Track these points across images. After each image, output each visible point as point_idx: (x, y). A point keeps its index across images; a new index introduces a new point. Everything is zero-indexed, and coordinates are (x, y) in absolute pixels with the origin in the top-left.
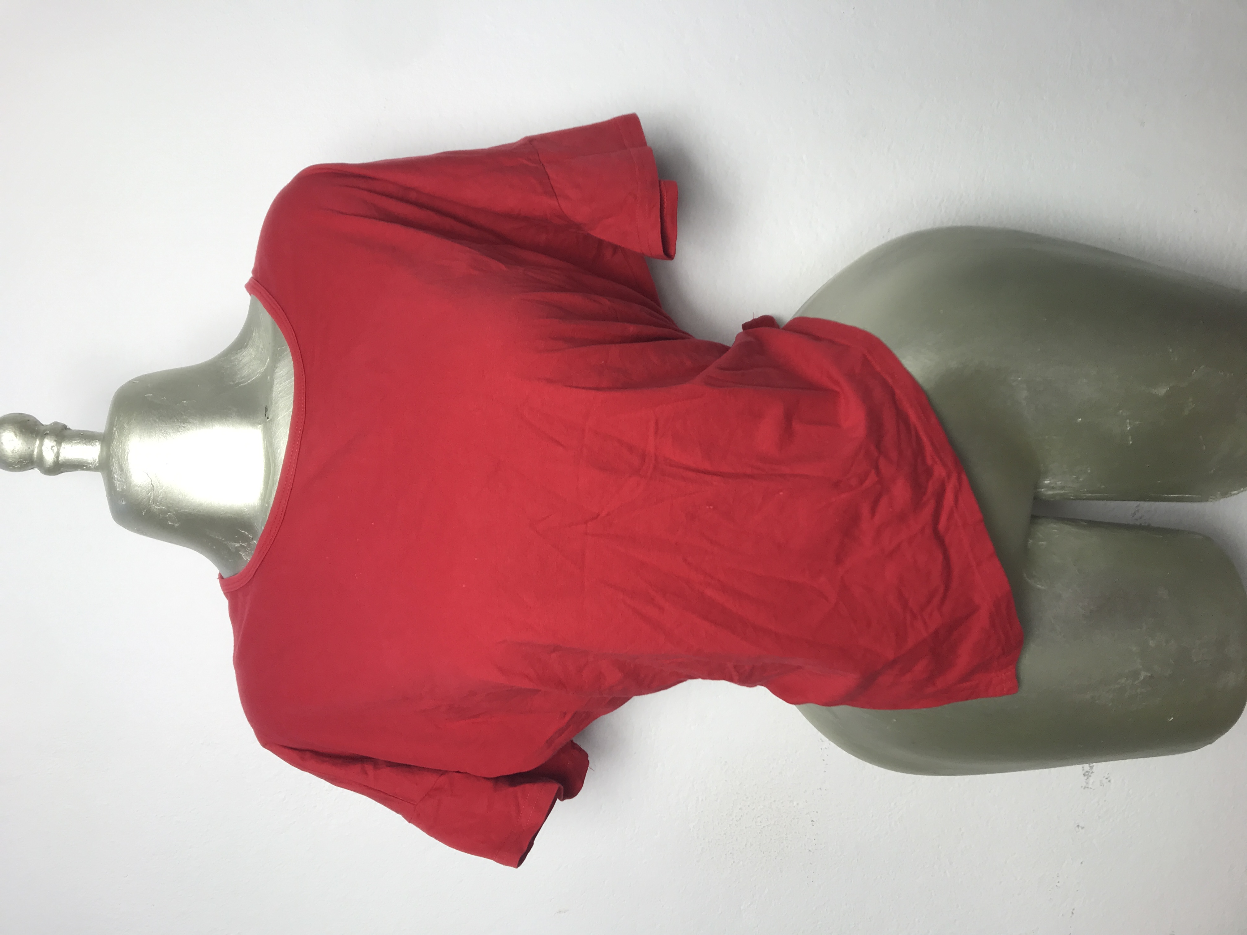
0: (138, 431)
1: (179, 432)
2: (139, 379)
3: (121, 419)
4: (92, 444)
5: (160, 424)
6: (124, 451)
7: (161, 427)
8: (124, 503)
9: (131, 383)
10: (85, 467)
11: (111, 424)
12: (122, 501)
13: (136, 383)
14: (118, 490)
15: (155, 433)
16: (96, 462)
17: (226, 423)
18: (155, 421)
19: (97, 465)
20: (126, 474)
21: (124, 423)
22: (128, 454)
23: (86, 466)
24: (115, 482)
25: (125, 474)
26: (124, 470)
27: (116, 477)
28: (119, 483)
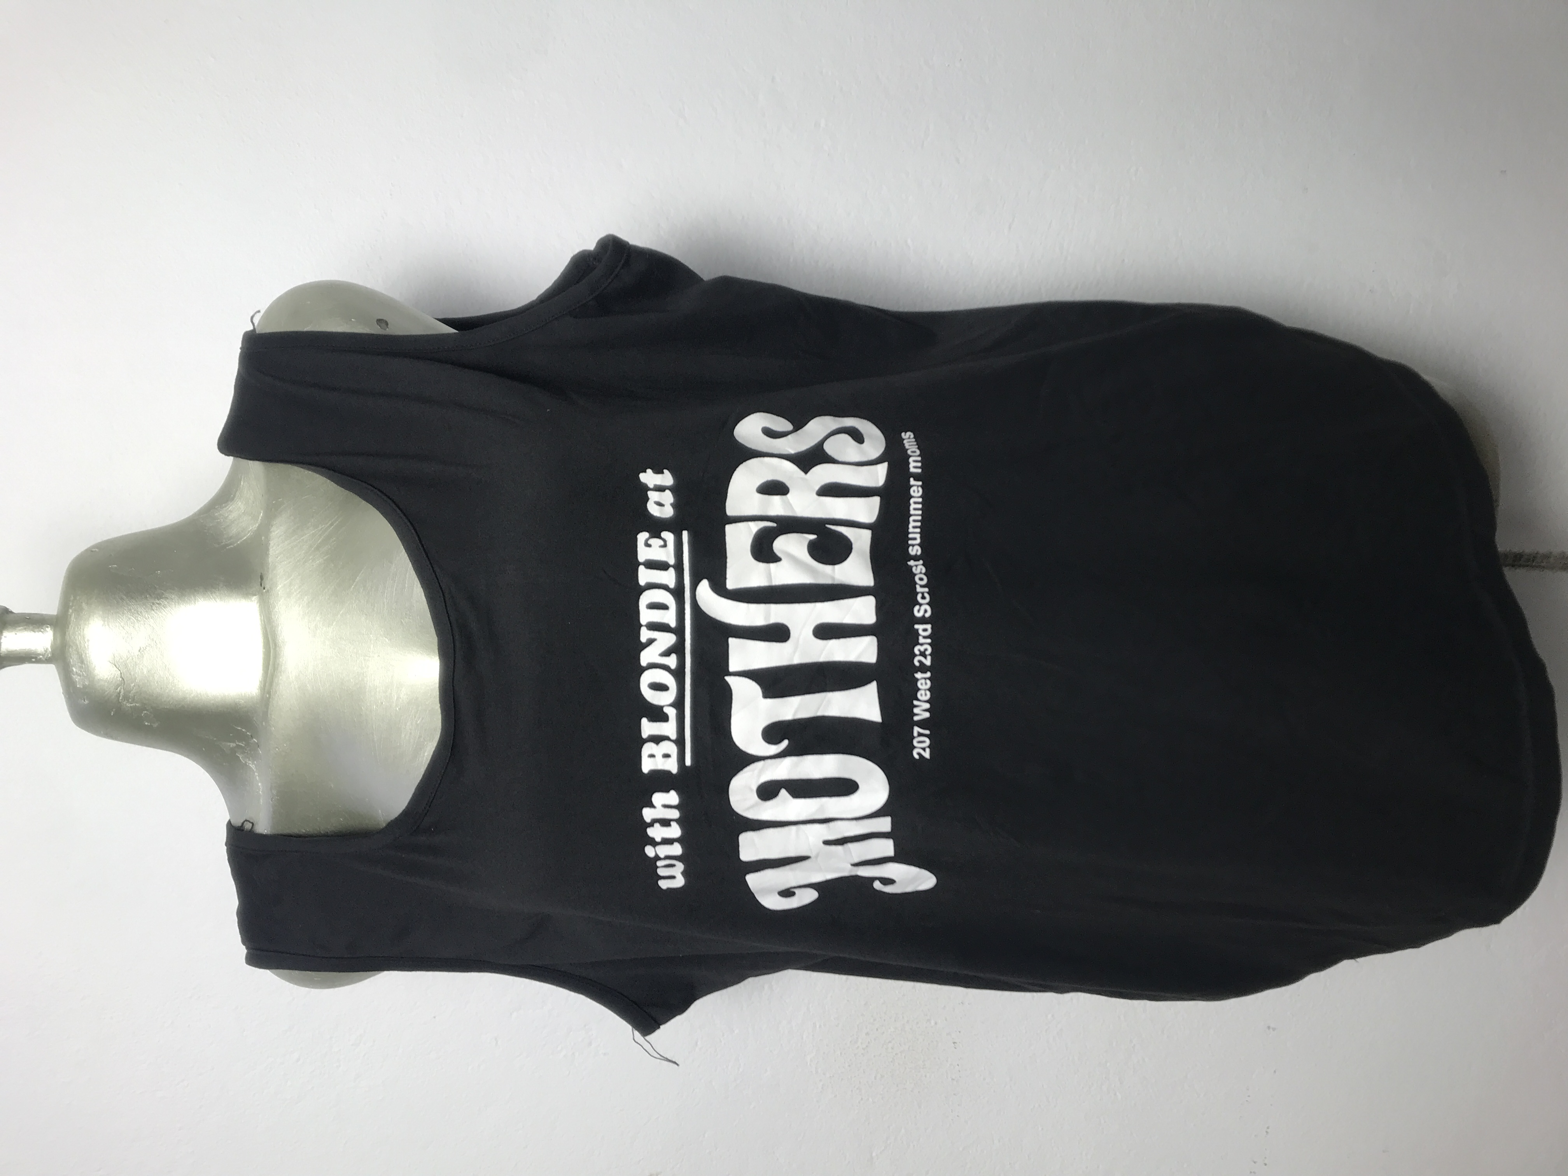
0: (101, 613)
1: (154, 611)
2: (99, 546)
3: (78, 598)
4: (42, 630)
5: (128, 602)
6: (84, 638)
7: (130, 605)
8: (86, 702)
9: (90, 551)
10: (33, 660)
11: (65, 605)
12: (84, 701)
13: (95, 551)
14: (78, 686)
15: (123, 613)
16: (48, 652)
17: (213, 596)
18: (122, 599)
19: (50, 655)
20: (88, 666)
21: (82, 603)
22: (88, 641)
23: (36, 658)
24: (74, 677)
25: (86, 666)
26: (85, 661)
27: (74, 669)
28: (79, 677)
